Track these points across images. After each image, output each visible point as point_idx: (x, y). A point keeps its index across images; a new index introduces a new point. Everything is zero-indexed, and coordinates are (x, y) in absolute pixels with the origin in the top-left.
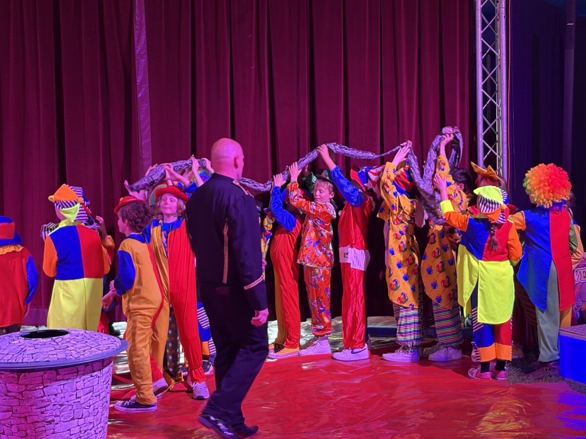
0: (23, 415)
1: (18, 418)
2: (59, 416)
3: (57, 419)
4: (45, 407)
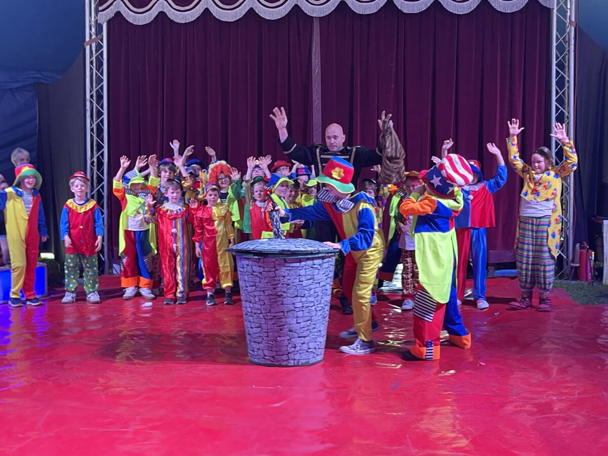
0: (262, 290)
1: (259, 291)
2: (285, 292)
3: (285, 295)
4: (276, 284)
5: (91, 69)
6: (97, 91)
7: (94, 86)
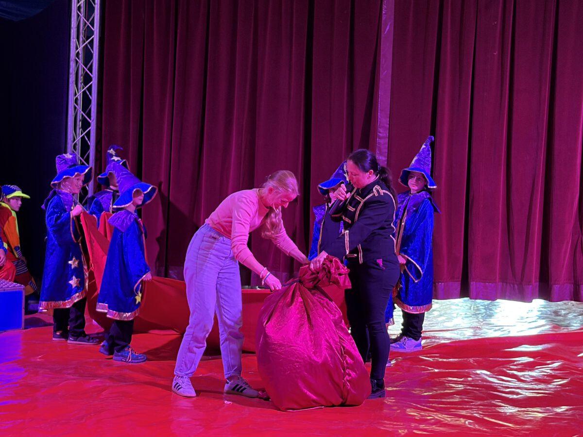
5: (78, 15)
6: (86, 48)
7: (81, 40)
